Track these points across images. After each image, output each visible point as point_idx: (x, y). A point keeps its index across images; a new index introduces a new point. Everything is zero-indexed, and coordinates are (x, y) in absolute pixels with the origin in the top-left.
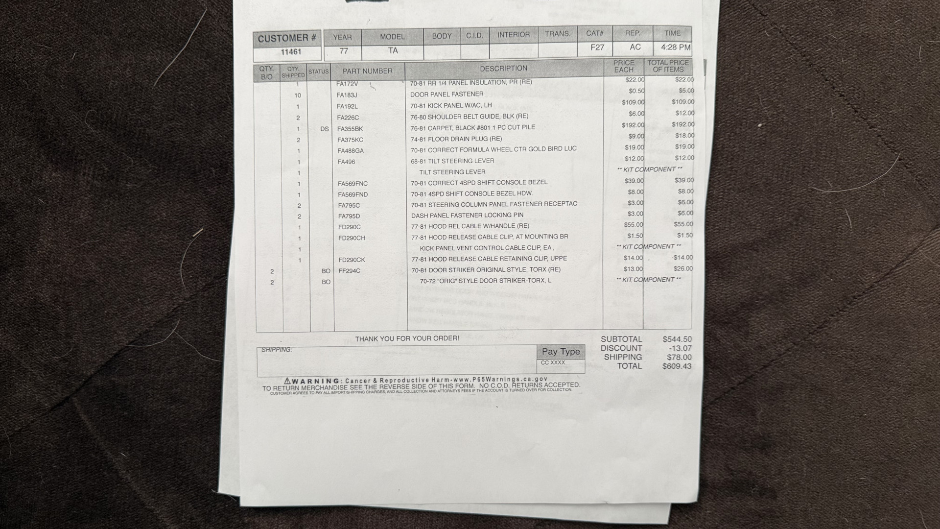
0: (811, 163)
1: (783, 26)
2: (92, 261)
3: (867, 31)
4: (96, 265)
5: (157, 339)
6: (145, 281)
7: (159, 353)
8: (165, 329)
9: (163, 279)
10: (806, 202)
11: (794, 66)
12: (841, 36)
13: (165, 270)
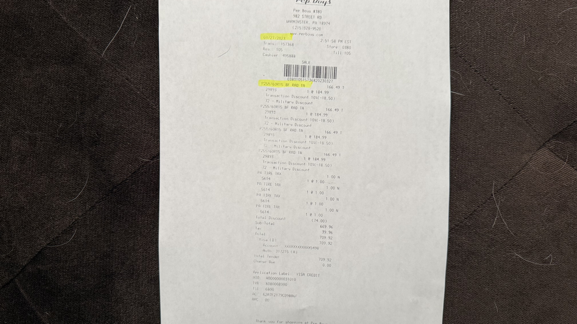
2: (22, 196)
3: (490, 30)
4: (24, 198)
5: (63, 242)
6: (54, 206)
7: (65, 250)
8: (68, 235)
9: (65, 205)
13: (66, 199)
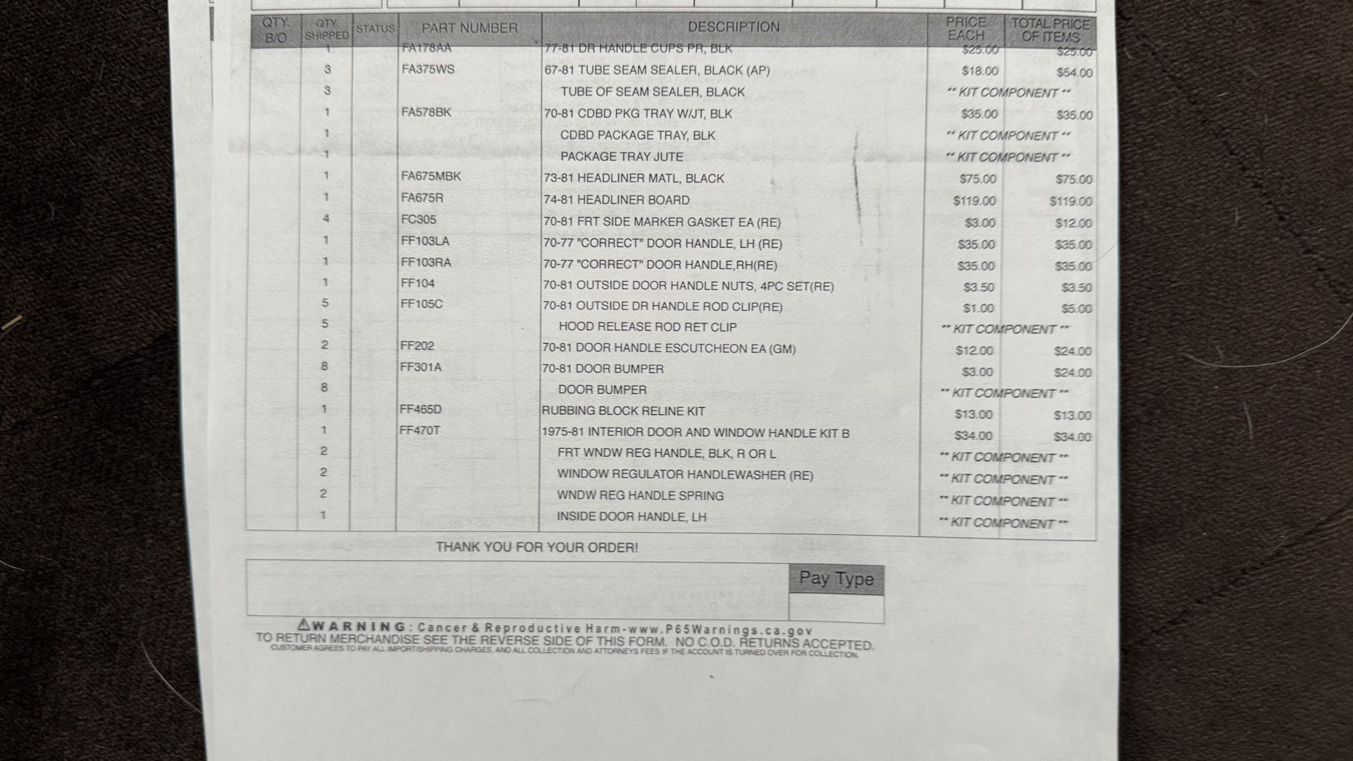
0: (1189, 307)
1: (1159, 42)
10: (1171, 381)
11: (1174, 121)
12: (1268, 73)
